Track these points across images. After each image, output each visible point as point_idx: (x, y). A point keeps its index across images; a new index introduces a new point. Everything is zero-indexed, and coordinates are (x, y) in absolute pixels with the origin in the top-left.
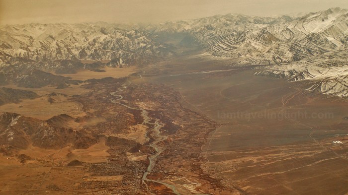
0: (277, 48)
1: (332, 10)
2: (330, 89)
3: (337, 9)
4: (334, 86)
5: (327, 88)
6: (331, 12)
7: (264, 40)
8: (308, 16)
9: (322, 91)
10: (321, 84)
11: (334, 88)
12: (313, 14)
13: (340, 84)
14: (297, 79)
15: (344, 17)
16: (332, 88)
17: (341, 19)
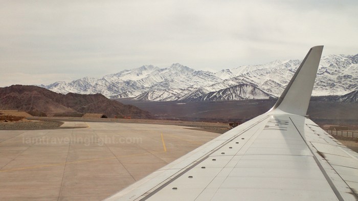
0: (94, 87)
1: (146, 67)
2: (157, 98)
3: (151, 67)
4: (162, 95)
5: (154, 97)
6: (145, 69)
7: (79, 85)
8: (123, 72)
9: (149, 99)
10: (148, 94)
11: (162, 96)
12: (128, 71)
13: (168, 93)
14: (121, 96)
15: (157, 72)
16: (160, 96)
17: (155, 73)
